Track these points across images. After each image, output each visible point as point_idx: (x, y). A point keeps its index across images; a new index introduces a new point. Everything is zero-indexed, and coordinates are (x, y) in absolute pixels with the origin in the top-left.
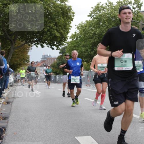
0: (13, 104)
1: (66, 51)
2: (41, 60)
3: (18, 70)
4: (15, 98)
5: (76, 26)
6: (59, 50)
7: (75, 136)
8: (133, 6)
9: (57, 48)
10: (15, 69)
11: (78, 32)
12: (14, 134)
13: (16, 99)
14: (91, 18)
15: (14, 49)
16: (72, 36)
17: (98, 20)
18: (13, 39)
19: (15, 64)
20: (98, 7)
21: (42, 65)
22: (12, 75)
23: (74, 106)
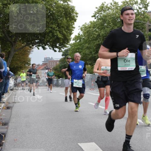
0: (13, 109)
1: (69, 54)
2: (42, 63)
3: (19, 73)
4: (15, 103)
5: (79, 27)
6: (62, 52)
7: (78, 143)
8: (139, 6)
9: (60, 50)
10: (16, 72)
11: (81, 33)
12: (14, 140)
13: (17, 103)
14: (95, 18)
15: (14, 51)
16: (75, 38)
17: (102, 21)
18: (13, 40)
19: (16, 67)
20: (102, 7)
21: (44, 68)
22: (12, 79)
23: (77, 111)
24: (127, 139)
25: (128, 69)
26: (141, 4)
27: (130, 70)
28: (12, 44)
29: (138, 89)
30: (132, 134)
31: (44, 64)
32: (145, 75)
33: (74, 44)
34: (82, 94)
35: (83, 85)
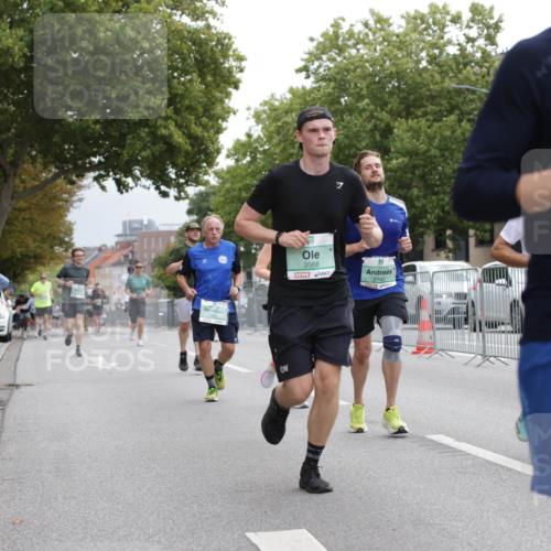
0: (8, 410)
1: (212, 207)
2: (116, 239)
3: (31, 277)
4: (17, 386)
5: (248, 109)
6: (187, 201)
7: (248, 530)
8: (467, 31)
9: (179, 193)
10: (20, 274)
11: (257, 131)
12: (14, 524)
13: (23, 389)
14: (308, 77)
15: (13, 198)
16: (235, 148)
17: (334, 88)
18: (9, 159)
19: (19, 256)
20: (336, 35)
21: (122, 259)
22: (7, 299)
23: (213, 401)
25: (313, 275)
26: (471, 24)
27: (320, 277)
30: (325, 441)
31: (123, 245)
32: (394, 283)
33: (230, 170)
34: (229, 345)
35: (232, 316)
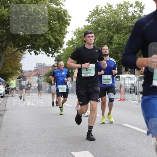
0: (3, 117)
1: (62, 59)
2: (34, 68)
3: (10, 79)
4: (6, 110)
6: (55, 58)
7: (72, 151)
9: (52, 55)
10: (7, 78)
11: (75, 38)
12: (5, 149)
14: (89, 22)
15: (5, 57)
16: (68, 42)
17: (96, 25)
18: (4, 46)
19: (7, 73)
20: (97, 10)
21: (36, 74)
22: (3, 85)
24: (90, 129)
25: (89, 75)
26: (136, 7)
27: (91, 76)
28: (2, 49)
29: (96, 91)
30: (94, 125)
31: (36, 70)
33: (67, 49)
34: (66, 99)
35: (67, 90)
